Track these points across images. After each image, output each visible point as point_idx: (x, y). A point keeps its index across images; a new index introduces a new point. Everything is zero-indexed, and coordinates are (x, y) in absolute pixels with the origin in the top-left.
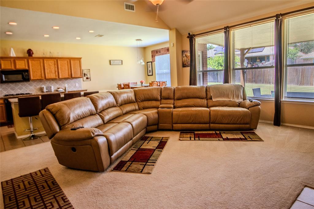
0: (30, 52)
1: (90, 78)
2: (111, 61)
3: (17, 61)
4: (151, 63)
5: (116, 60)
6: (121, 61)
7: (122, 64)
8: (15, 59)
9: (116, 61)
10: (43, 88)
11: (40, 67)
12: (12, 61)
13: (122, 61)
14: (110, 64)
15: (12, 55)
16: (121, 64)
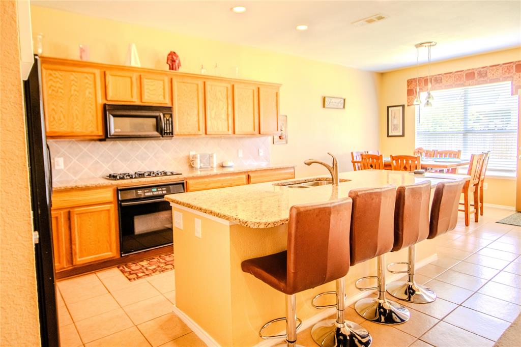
0: (172, 60)
1: (286, 137)
2: (326, 99)
3: (145, 82)
4: (401, 107)
5: (334, 97)
6: (342, 101)
7: (344, 107)
8: (141, 74)
9: (333, 100)
10: (194, 157)
11: (196, 101)
12: (134, 79)
13: (344, 100)
14: (324, 107)
15: (133, 64)
16: (342, 106)
